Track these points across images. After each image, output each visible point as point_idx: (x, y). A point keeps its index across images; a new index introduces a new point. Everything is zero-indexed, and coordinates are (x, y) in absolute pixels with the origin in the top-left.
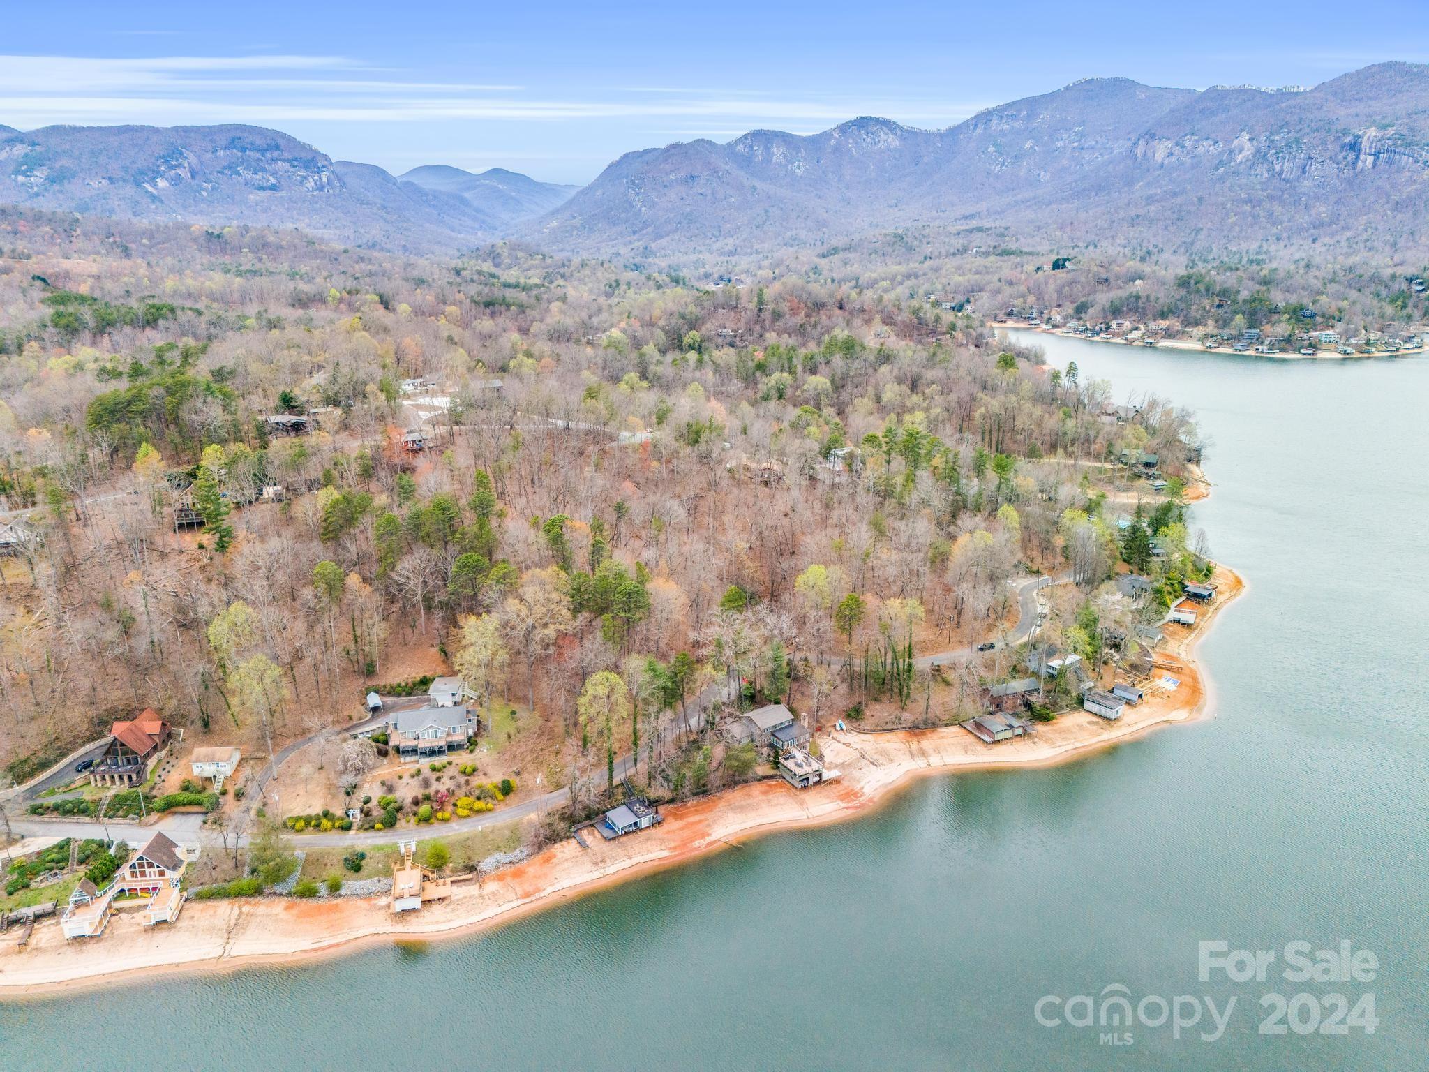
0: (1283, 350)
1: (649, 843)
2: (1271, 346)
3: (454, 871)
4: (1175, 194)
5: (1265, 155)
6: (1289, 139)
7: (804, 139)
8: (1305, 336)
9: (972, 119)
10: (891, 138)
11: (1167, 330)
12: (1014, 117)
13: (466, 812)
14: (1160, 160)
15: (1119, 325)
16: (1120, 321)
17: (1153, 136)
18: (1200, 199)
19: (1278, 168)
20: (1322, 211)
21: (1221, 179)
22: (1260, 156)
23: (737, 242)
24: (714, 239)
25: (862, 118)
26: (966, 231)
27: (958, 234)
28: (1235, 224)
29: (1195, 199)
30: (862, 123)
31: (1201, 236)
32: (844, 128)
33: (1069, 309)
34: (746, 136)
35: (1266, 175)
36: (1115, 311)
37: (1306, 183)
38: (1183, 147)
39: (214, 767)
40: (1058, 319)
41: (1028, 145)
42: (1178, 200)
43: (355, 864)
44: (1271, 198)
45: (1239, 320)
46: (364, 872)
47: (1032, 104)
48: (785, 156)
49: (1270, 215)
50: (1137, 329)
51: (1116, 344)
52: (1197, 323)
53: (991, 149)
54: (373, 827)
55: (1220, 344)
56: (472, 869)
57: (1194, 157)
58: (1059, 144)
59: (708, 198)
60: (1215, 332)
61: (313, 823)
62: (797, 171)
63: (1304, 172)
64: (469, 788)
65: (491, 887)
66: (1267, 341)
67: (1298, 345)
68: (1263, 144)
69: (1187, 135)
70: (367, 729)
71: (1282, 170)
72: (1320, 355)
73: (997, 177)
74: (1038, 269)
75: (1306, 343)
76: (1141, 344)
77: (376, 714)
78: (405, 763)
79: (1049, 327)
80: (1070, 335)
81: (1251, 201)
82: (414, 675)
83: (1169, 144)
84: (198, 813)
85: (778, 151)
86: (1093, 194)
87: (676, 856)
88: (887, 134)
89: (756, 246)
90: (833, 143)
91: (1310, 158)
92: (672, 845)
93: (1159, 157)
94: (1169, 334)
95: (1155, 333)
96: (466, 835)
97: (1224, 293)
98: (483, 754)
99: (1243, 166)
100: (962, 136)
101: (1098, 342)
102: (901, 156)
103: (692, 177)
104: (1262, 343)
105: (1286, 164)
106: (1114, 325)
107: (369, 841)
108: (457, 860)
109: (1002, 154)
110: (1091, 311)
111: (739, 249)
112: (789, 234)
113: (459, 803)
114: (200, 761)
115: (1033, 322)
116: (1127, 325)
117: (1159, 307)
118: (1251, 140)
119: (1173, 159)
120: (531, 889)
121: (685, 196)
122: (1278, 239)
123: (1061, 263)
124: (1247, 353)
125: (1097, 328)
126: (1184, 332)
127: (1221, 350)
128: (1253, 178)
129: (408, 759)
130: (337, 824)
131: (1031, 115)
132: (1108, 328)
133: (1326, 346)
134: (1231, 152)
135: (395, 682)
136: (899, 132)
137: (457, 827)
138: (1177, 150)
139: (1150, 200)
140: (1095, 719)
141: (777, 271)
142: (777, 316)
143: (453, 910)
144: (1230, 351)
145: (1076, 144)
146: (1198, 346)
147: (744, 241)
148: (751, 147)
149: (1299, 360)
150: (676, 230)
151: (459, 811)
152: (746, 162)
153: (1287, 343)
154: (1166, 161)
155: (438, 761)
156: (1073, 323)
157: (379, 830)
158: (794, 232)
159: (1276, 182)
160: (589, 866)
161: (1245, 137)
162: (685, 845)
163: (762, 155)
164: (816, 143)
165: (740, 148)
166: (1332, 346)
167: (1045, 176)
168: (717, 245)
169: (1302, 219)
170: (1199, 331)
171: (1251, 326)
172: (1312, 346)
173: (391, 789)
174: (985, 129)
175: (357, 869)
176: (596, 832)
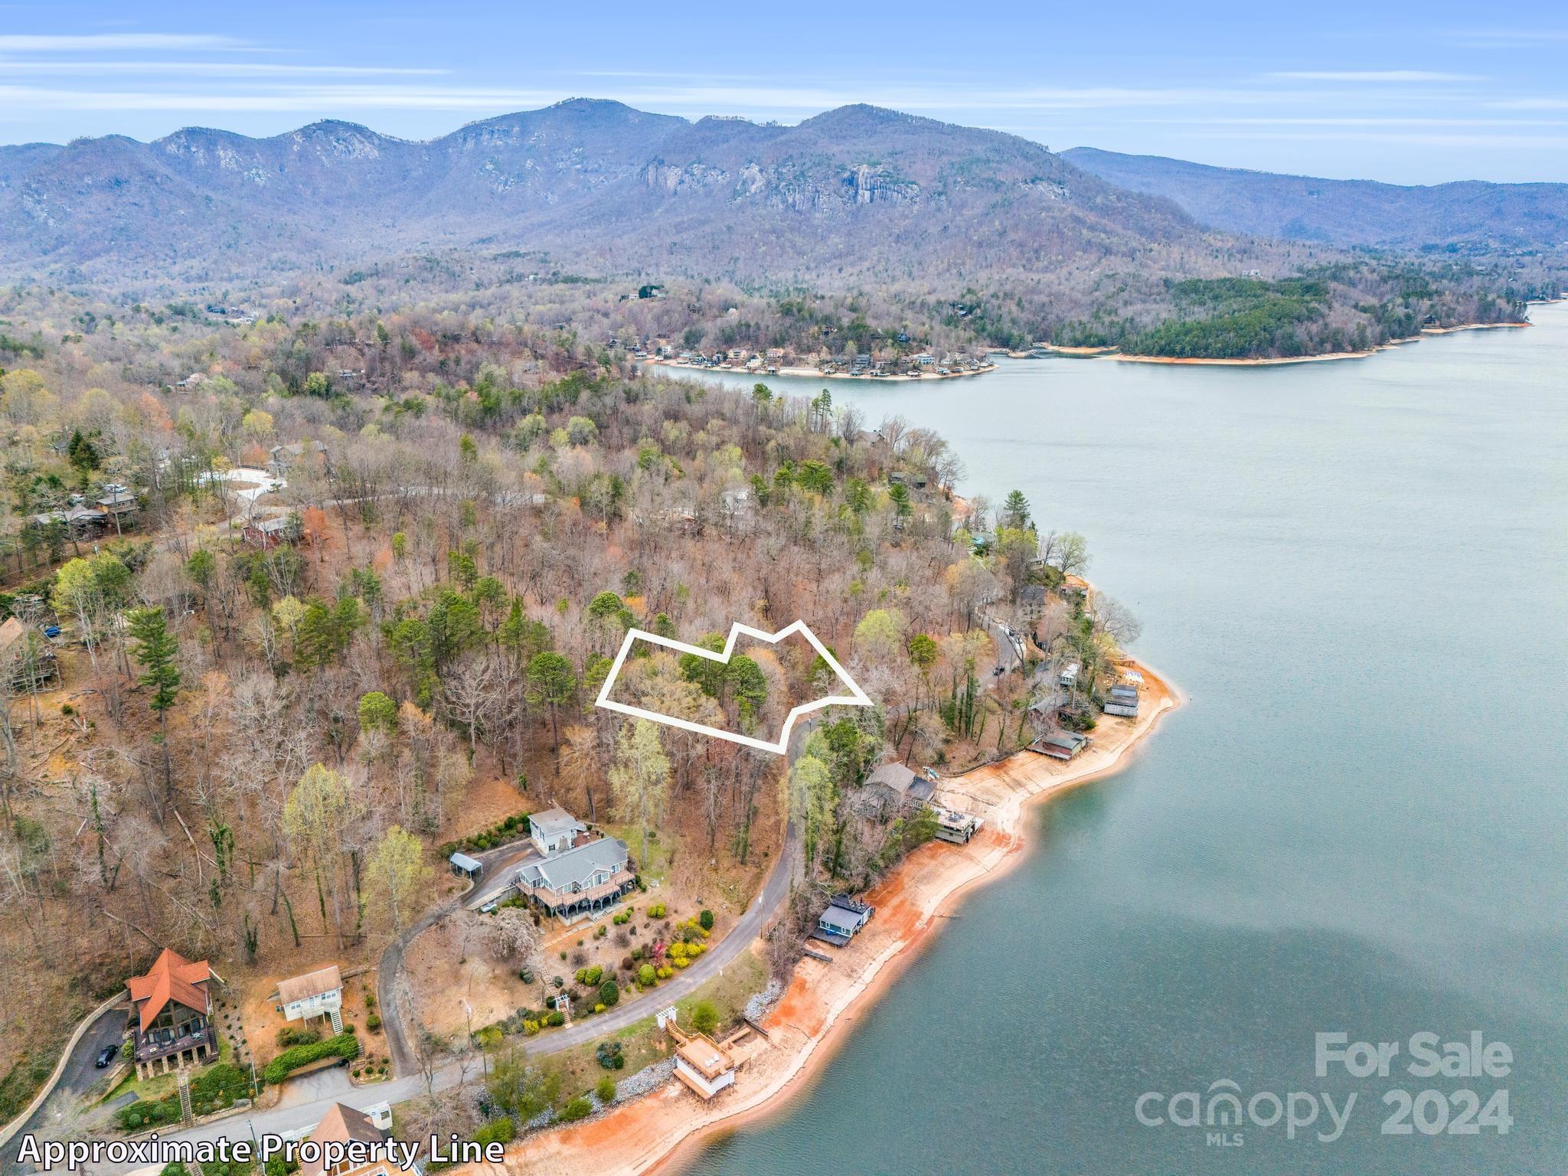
0: (894, 373)
1: (877, 938)
2: (882, 369)
3: (725, 1029)
4: (703, 223)
5: (777, 187)
6: (796, 171)
7: (260, 142)
8: (908, 359)
9: (459, 132)
10: (368, 147)
11: (785, 357)
12: (507, 133)
13: (685, 961)
14: (672, 188)
15: (737, 354)
16: (737, 350)
17: (662, 162)
18: (729, 228)
19: (790, 200)
20: (836, 241)
21: (741, 208)
22: (771, 188)
23: (205, 264)
24: (169, 260)
25: (328, 121)
26: (504, 255)
27: (495, 259)
28: (765, 254)
29: (725, 229)
30: (329, 127)
31: (740, 264)
32: (307, 132)
33: (679, 338)
34: (177, 135)
35: (781, 206)
36: (729, 339)
37: (817, 215)
38: (692, 175)
39: (318, 1001)
40: (669, 349)
41: (529, 164)
42: (708, 228)
43: (612, 1059)
44: (792, 229)
45: (851, 346)
46: (629, 1063)
47: (523, 120)
48: (237, 161)
49: (794, 246)
50: (754, 357)
51: (737, 373)
52: (810, 350)
53: (489, 167)
54: (592, 1012)
55: (837, 370)
56: (740, 1021)
57: (705, 185)
58: (561, 165)
59: (147, 208)
60: (829, 358)
61: (513, 1029)
62: (257, 179)
63: (814, 205)
64: (671, 932)
65: (776, 1034)
66: (878, 366)
67: (905, 368)
68: (773, 176)
69: (694, 163)
70: (487, 898)
71: (794, 201)
72: (924, 376)
73: (503, 198)
74: (623, 297)
75: (911, 365)
76: (763, 372)
77: (479, 879)
78: (573, 925)
79: (660, 358)
80: (687, 366)
81: (774, 232)
82: (492, 820)
83: (679, 171)
84: (328, 1067)
85: (226, 157)
86: (614, 219)
87: (912, 943)
88: (363, 143)
89: (235, 270)
90: (296, 148)
91: (817, 191)
92: (899, 934)
93: (672, 182)
94: (787, 362)
95: (773, 361)
96: (713, 986)
97: (827, 319)
98: (658, 892)
99: (758, 197)
100: (450, 150)
101: (718, 372)
102: (383, 169)
103: (118, 182)
104: (874, 367)
105: (797, 196)
106: (731, 354)
107: (605, 1028)
108: (722, 1017)
109: (502, 173)
110: (704, 341)
111: (211, 273)
112: (275, 256)
113: (673, 953)
114: (298, 999)
115: (640, 354)
116: (744, 354)
117: (771, 335)
118: (761, 171)
119: (685, 186)
120: (813, 1023)
121: (112, 207)
122: (808, 268)
123: (648, 290)
124: (862, 377)
125: (715, 358)
126: (800, 359)
127: (839, 375)
128: (769, 208)
129: (576, 919)
130: (544, 1021)
131: (524, 133)
132: (725, 358)
133: (924, 367)
134: (744, 182)
135: (474, 833)
136: (376, 141)
137: (690, 980)
138: (687, 178)
139: (679, 228)
140: (1119, 720)
141: (298, 300)
142: (409, 353)
143: (761, 1074)
144: (847, 376)
145: (579, 166)
146: (816, 372)
147: (215, 262)
148: (188, 148)
149: (907, 381)
150: (107, 251)
151: (677, 961)
152: (184, 165)
153: (895, 366)
154: (678, 189)
155: (618, 909)
156: (686, 354)
157: (601, 1012)
158: (280, 254)
159: (791, 214)
160: (845, 981)
161: (755, 169)
162: (909, 930)
163: (205, 159)
164: (276, 145)
165: (172, 148)
166: (930, 367)
167: (553, 199)
168: (177, 268)
169: (821, 250)
170: (813, 357)
171: (860, 352)
172: (915, 368)
173: (579, 960)
174: (476, 144)
175: (619, 1064)
176: (818, 943)
